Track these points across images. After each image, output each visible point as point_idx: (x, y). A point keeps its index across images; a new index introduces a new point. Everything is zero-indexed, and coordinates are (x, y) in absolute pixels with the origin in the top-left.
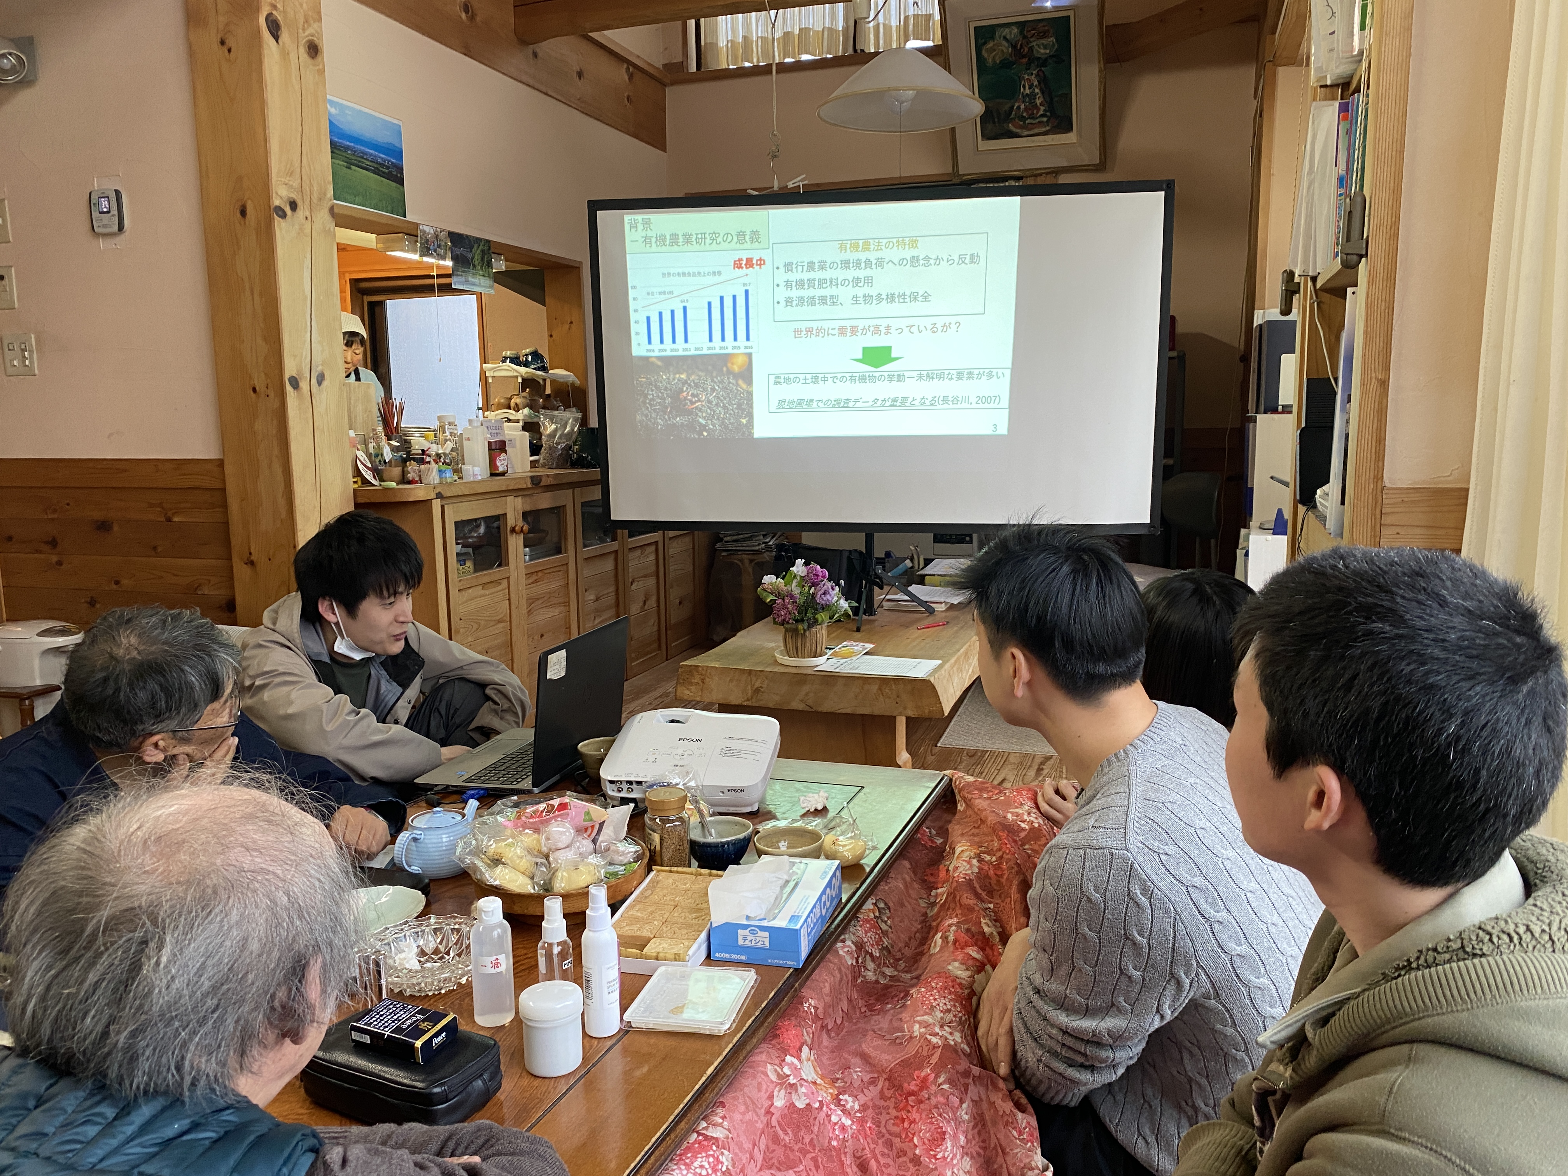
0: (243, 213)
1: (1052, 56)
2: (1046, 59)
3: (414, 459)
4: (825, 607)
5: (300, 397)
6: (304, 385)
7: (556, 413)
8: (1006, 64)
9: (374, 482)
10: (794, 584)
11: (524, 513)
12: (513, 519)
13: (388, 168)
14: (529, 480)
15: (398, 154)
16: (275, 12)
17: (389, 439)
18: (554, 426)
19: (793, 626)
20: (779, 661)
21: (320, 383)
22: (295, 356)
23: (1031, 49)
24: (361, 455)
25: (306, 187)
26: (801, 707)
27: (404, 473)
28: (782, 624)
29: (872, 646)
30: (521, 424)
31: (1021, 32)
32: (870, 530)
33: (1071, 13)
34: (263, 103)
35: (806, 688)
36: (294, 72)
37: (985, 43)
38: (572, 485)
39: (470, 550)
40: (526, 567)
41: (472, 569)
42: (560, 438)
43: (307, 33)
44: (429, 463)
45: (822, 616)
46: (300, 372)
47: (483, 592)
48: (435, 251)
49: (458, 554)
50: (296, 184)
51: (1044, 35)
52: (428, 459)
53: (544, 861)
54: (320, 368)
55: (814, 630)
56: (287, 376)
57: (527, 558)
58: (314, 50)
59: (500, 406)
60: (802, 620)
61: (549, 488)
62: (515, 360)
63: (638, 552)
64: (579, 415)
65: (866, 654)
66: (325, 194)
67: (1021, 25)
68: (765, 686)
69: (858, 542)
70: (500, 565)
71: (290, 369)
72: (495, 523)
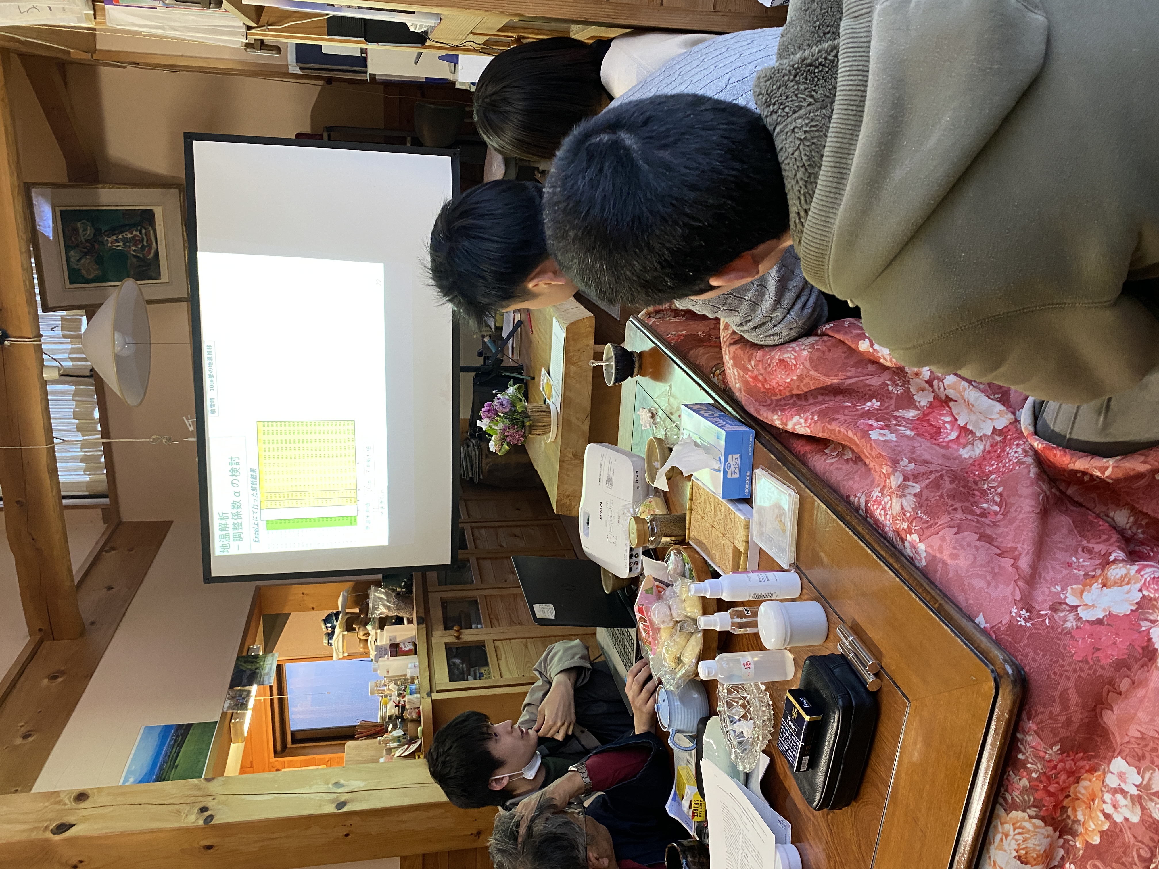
0: (209, 847)
1: (93, 225)
2: (96, 229)
3: (402, 713)
4: (512, 404)
5: (352, 801)
6: (343, 798)
7: (371, 605)
8: (99, 261)
9: (418, 743)
10: (496, 428)
11: (446, 629)
12: (450, 637)
13: (178, 736)
14: (420, 626)
15: (167, 728)
16: (51, 828)
17: (387, 731)
18: (381, 607)
19: (527, 428)
20: (553, 439)
21: (343, 786)
22: (320, 805)
23: (87, 241)
24: (398, 753)
25: (189, 800)
26: (587, 423)
27: (413, 721)
28: (525, 437)
29: (543, 369)
30: (379, 631)
31: (73, 248)
32: (458, 369)
33: (58, 209)
34: (122, 834)
35: (574, 420)
36: (100, 811)
37: (83, 277)
38: (425, 593)
39: (472, 669)
40: (486, 627)
41: (486, 668)
42: (389, 602)
43: (67, 802)
44: (404, 702)
45: (519, 408)
46: (332, 801)
47: (503, 660)
48: (244, 698)
49: (475, 679)
50: (187, 808)
51: (75, 230)
52: (402, 703)
53: (679, 625)
54: (330, 786)
55: (530, 413)
56: (336, 811)
57: (479, 626)
58: (81, 797)
59: (366, 647)
60: (523, 422)
61: (427, 610)
62: (330, 636)
63: (478, 542)
64: (373, 588)
65: (549, 373)
66: (196, 785)
67: (68, 248)
68: (571, 450)
69: (468, 378)
70: (484, 646)
71: (331, 809)
72: (451, 651)
